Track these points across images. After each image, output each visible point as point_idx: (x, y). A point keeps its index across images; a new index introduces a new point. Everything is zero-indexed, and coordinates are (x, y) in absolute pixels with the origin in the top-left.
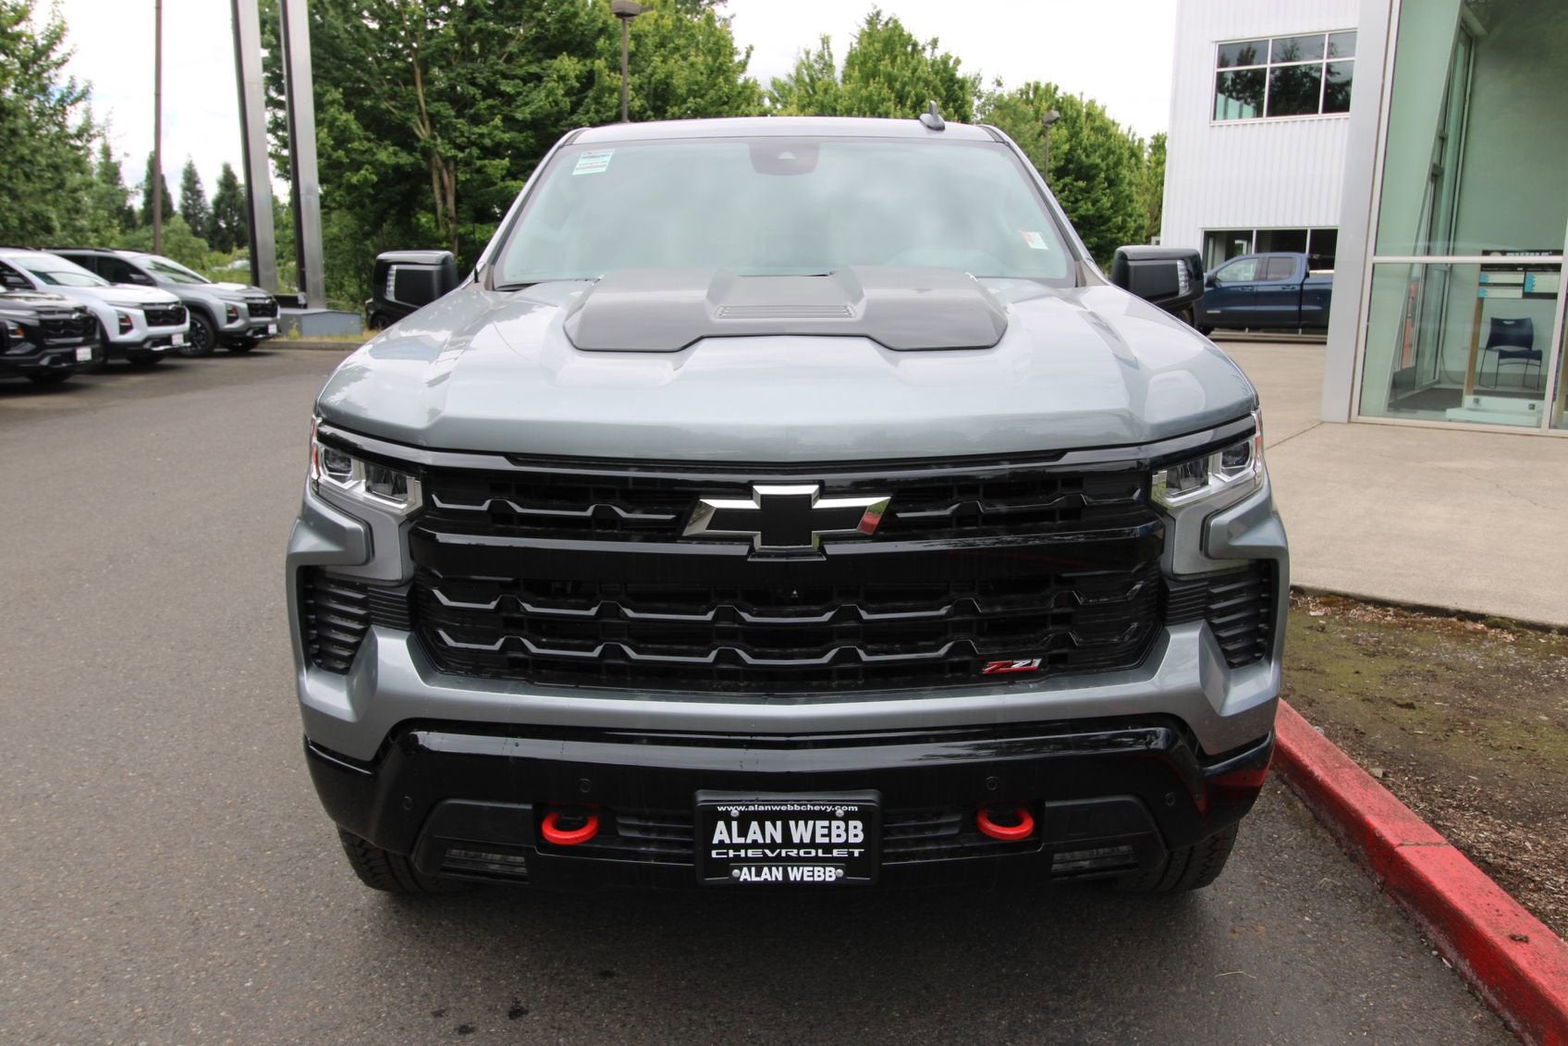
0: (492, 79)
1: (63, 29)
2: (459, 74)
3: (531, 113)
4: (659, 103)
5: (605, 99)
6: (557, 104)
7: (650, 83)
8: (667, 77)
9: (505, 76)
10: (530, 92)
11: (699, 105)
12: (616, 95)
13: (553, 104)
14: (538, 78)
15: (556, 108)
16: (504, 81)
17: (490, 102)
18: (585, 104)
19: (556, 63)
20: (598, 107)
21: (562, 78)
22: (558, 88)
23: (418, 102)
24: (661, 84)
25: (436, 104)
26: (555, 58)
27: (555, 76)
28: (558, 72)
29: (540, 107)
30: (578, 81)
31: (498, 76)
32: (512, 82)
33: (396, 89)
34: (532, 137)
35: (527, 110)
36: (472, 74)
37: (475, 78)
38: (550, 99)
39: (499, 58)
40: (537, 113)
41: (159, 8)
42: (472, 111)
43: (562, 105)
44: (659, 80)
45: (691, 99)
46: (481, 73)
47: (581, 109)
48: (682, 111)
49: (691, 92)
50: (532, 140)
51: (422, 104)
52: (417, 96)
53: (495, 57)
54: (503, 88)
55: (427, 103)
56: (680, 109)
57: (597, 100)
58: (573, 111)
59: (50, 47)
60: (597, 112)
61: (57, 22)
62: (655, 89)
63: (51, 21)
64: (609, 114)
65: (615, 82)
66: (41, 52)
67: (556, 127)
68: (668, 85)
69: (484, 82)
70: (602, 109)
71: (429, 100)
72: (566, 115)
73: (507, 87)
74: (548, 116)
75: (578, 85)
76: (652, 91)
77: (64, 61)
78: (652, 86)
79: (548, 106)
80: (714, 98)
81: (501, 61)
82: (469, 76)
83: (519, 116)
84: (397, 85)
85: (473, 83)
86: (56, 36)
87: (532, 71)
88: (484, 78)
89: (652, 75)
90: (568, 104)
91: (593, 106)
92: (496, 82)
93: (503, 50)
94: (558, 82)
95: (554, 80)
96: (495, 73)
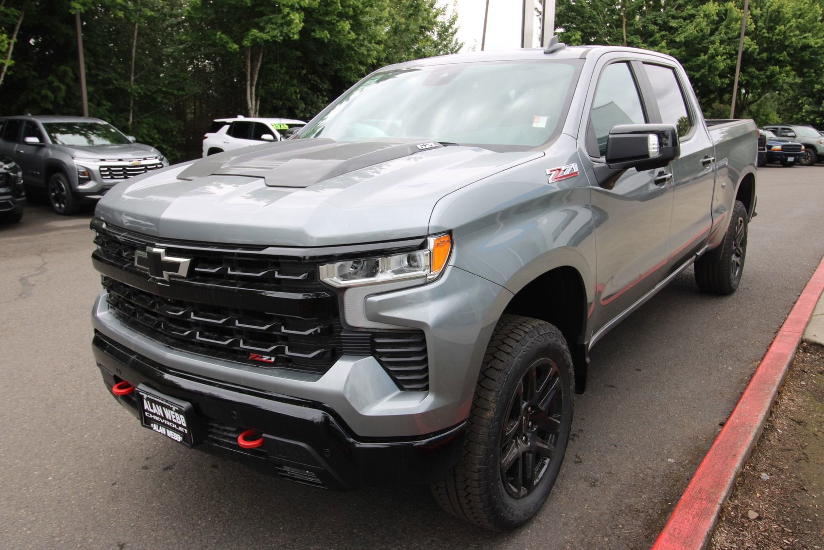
0: (666, 20)
1: (457, 17)
2: (648, 19)
3: (685, 37)
4: (772, 24)
5: (732, 25)
6: (702, 31)
7: (767, 12)
8: (779, 7)
9: (674, 17)
10: (687, 25)
11: (800, 23)
12: (739, 22)
13: (699, 31)
14: (692, 17)
15: (701, 33)
16: (673, 20)
17: (663, 33)
18: (719, 29)
19: (705, 7)
20: (727, 30)
21: (706, 16)
22: (703, 21)
23: (623, 36)
24: (775, 12)
25: (633, 37)
26: (705, 4)
27: (702, 15)
28: (705, 12)
29: (691, 34)
30: (718, 16)
31: (670, 18)
32: (677, 21)
33: (611, 30)
34: (684, 51)
35: (683, 36)
36: (655, 18)
37: (657, 20)
38: (697, 28)
39: (672, 8)
40: (689, 37)
41: (487, 3)
42: (651, 39)
43: (705, 31)
44: (774, 10)
45: (794, 20)
46: (661, 17)
47: (717, 32)
48: (786, 28)
49: (794, 16)
50: (684, 53)
51: (625, 37)
52: (622, 33)
53: (669, 8)
54: (671, 24)
55: (627, 36)
56: (785, 27)
57: (727, 27)
58: (712, 34)
59: (450, 26)
60: (726, 33)
61: (455, 14)
62: (770, 16)
63: (452, 14)
64: (734, 34)
65: (740, 15)
66: (446, 30)
67: (700, 44)
68: (779, 12)
69: (661, 22)
70: (730, 32)
71: (629, 35)
72: (707, 37)
73: (673, 24)
74: (695, 38)
75: (717, 18)
76: (768, 17)
77: (456, 32)
78: (769, 14)
79: (696, 33)
80: (811, 18)
81: (673, 9)
82: (653, 20)
83: (678, 40)
84: (613, 28)
85: (655, 23)
86: (453, 21)
87: (690, 13)
88: (661, 20)
89: (769, 7)
90: (709, 30)
91: (724, 30)
92: (668, 22)
93: (676, 3)
94: (704, 18)
95: (701, 17)
96: (668, 17)
